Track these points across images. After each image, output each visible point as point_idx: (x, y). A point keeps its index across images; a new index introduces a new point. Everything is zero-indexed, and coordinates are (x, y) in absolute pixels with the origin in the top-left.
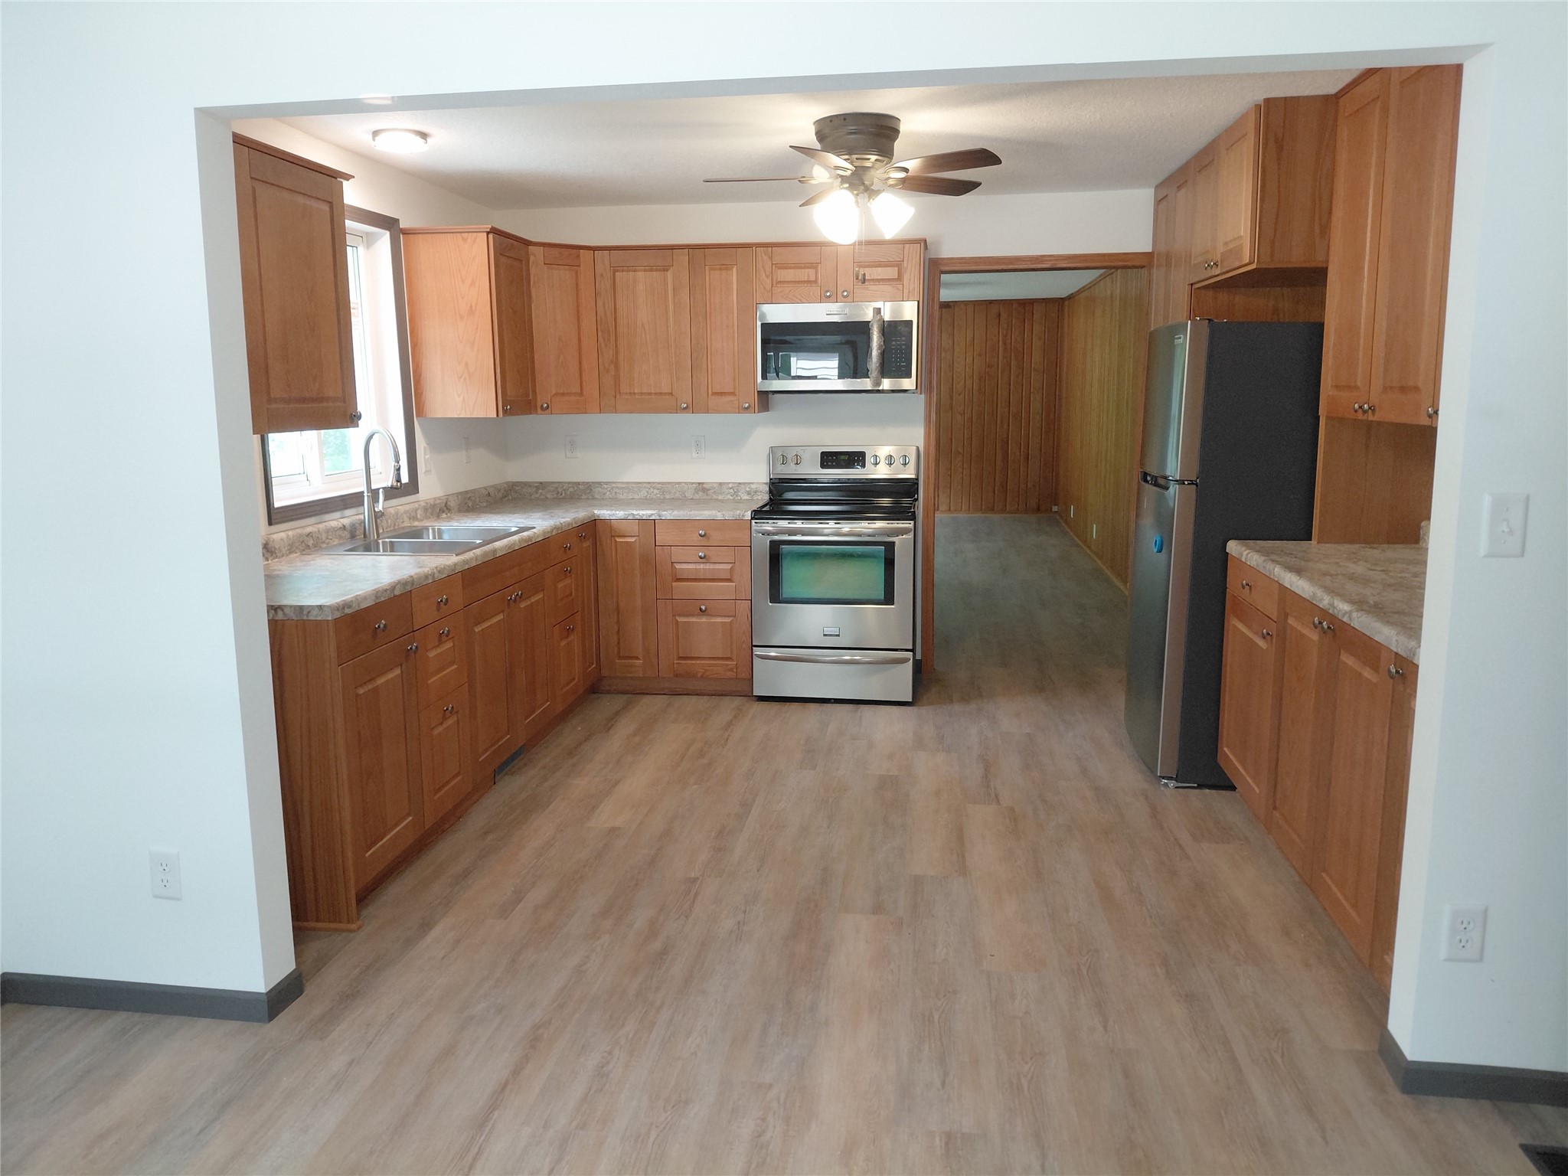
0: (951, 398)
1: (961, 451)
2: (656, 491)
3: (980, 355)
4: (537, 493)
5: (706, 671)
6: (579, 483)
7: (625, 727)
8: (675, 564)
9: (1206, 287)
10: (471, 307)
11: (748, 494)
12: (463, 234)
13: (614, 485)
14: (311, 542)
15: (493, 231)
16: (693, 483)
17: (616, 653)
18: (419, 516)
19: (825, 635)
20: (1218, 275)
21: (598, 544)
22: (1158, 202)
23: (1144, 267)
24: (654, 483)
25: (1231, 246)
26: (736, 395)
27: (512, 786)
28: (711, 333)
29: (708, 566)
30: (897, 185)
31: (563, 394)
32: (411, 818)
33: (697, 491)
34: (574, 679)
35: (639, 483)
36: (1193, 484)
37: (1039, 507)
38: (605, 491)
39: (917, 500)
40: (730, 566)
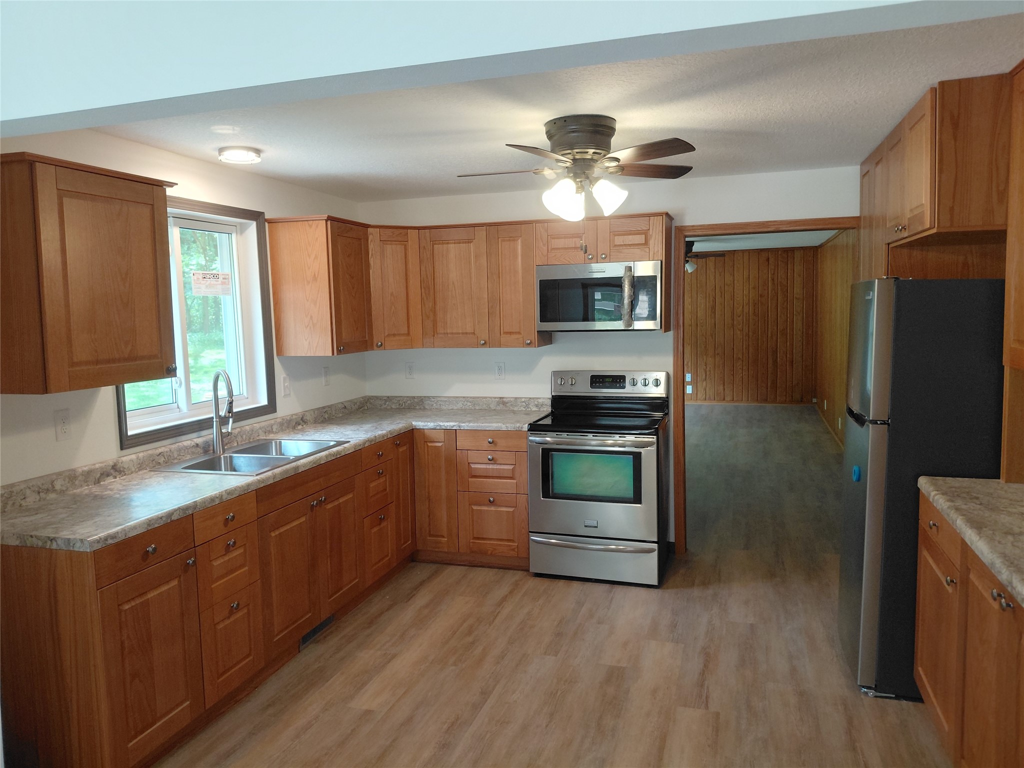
0: (733, 320)
1: (741, 357)
2: (469, 404)
3: (754, 288)
4: (385, 404)
5: (495, 549)
6: (414, 397)
7: (422, 598)
8: (471, 464)
9: (901, 246)
10: (315, 275)
11: (537, 406)
12: (309, 222)
13: (439, 399)
14: (162, 460)
15: (330, 218)
16: (495, 398)
17: (428, 532)
18: (274, 430)
19: (586, 526)
20: (906, 237)
21: (415, 447)
22: (863, 176)
23: (855, 228)
24: (468, 397)
25: (916, 212)
26: (521, 334)
27: (311, 655)
28: (502, 288)
29: (495, 467)
30: (617, 172)
31: (394, 335)
32: (188, 703)
33: (498, 404)
34: (388, 555)
35: (457, 397)
36: (885, 424)
37: (802, 398)
38: (433, 403)
39: (667, 414)
40: (513, 466)
